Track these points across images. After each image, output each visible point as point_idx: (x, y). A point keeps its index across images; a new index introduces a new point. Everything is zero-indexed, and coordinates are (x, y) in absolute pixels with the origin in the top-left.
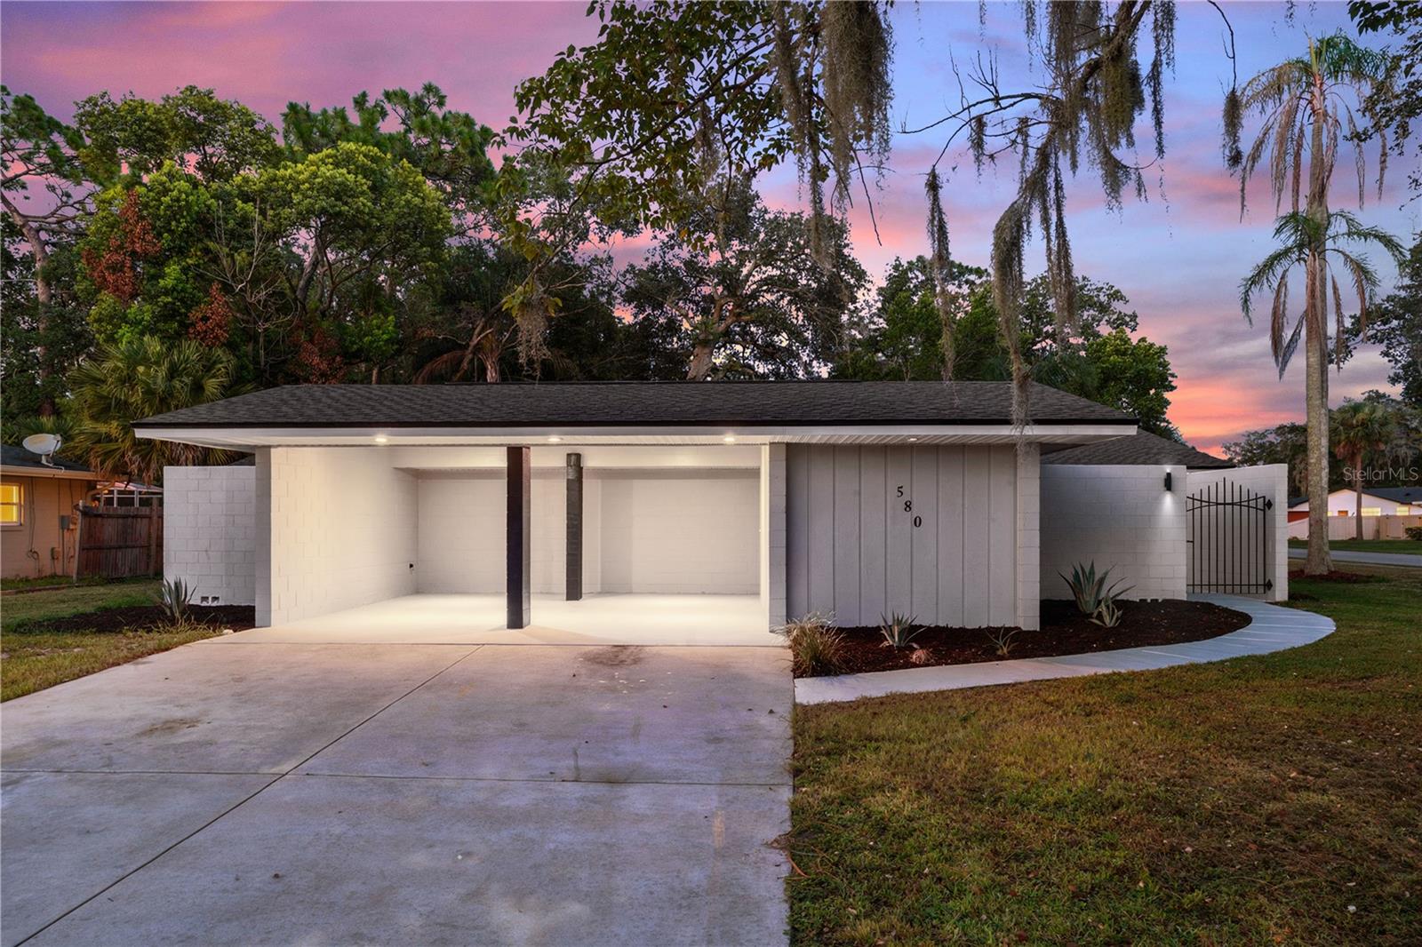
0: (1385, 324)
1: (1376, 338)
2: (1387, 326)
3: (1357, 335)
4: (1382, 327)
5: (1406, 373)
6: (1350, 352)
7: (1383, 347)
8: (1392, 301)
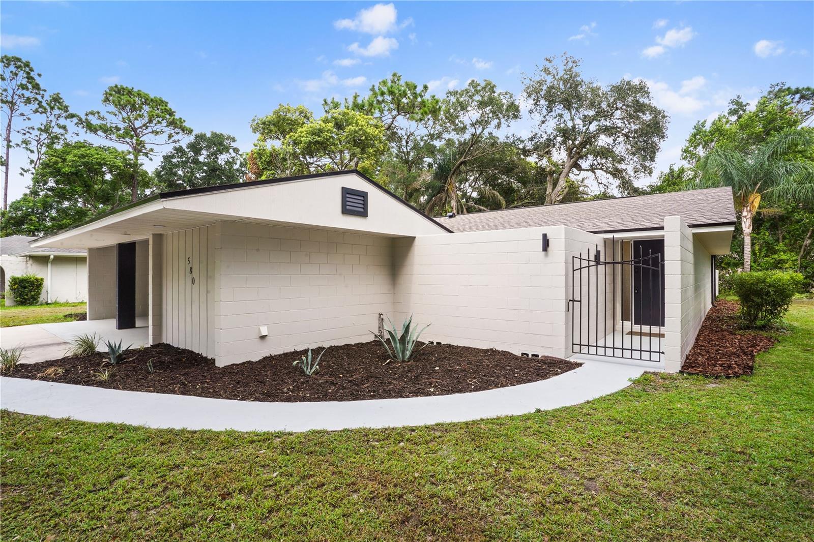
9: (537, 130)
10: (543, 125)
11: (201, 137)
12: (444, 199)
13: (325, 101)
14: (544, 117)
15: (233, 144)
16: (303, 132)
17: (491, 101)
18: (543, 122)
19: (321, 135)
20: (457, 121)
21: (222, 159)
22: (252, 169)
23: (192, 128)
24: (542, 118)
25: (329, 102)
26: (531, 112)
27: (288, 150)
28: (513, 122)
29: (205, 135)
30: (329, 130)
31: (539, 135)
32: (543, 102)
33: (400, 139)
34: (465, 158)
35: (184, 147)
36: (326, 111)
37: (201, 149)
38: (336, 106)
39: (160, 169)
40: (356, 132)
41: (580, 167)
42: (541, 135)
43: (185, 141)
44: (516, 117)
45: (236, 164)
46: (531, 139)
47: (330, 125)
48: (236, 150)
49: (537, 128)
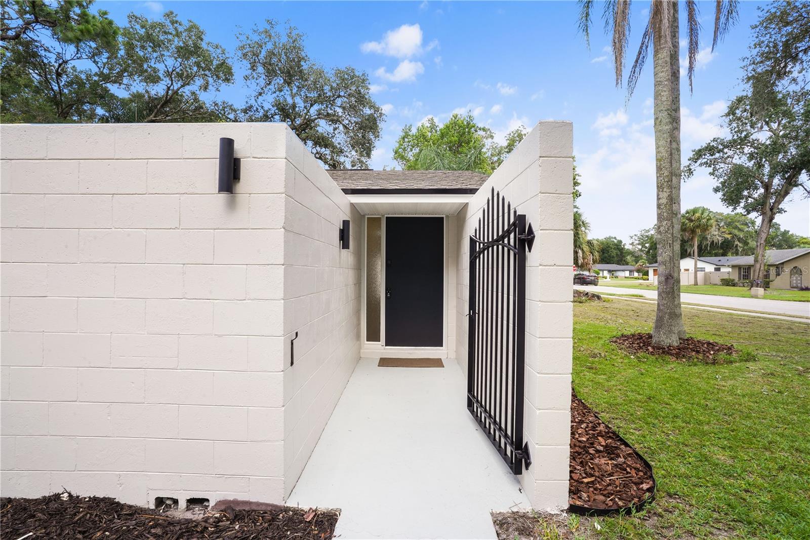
0: (712, 155)
1: (707, 164)
2: (714, 157)
3: (696, 162)
4: (711, 157)
5: (723, 186)
6: (692, 172)
7: (710, 170)
8: (716, 141)
9: (252, 102)
10: (260, 97)
14: (262, 89)
18: (260, 94)
20: (145, 66)
24: (259, 89)
26: (246, 78)
28: (223, 86)
31: (255, 109)
32: (260, 69)
34: (154, 117)
44: (227, 80)
49: (253, 99)
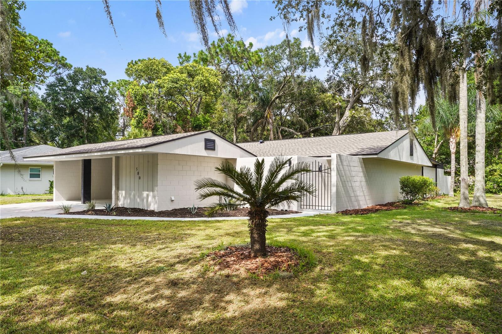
11: (79, 71)
12: (264, 123)
13: (180, 55)
15: (103, 77)
16: (166, 80)
17: (298, 55)
19: (178, 82)
21: (95, 89)
22: (129, 104)
23: (71, 64)
25: (182, 55)
26: (326, 61)
27: (155, 92)
29: (82, 69)
30: (184, 79)
33: (232, 79)
34: (279, 94)
35: (65, 78)
36: (180, 63)
37: (78, 81)
38: (188, 58)
39: (45, 96)
40: (201, 81)
41: (362, 102)
42: (334, 78)
43: (64, 73)
45: (106, 92)
46: (328, 80)
47: (185, 75)
48: (105, 81)
